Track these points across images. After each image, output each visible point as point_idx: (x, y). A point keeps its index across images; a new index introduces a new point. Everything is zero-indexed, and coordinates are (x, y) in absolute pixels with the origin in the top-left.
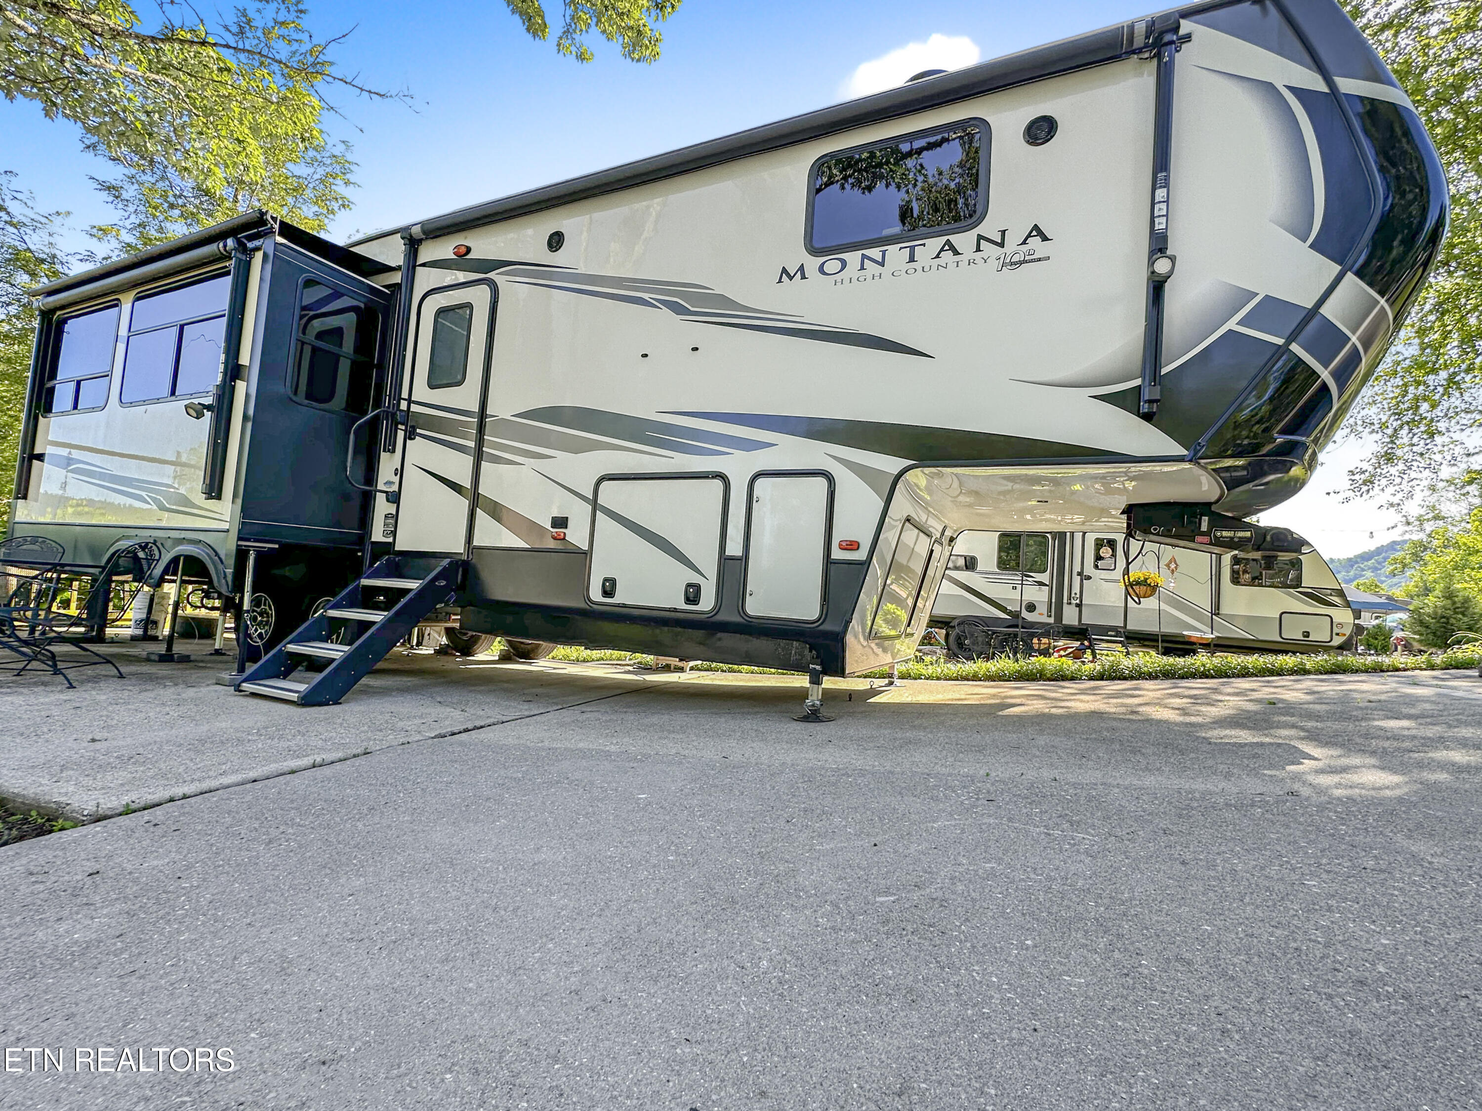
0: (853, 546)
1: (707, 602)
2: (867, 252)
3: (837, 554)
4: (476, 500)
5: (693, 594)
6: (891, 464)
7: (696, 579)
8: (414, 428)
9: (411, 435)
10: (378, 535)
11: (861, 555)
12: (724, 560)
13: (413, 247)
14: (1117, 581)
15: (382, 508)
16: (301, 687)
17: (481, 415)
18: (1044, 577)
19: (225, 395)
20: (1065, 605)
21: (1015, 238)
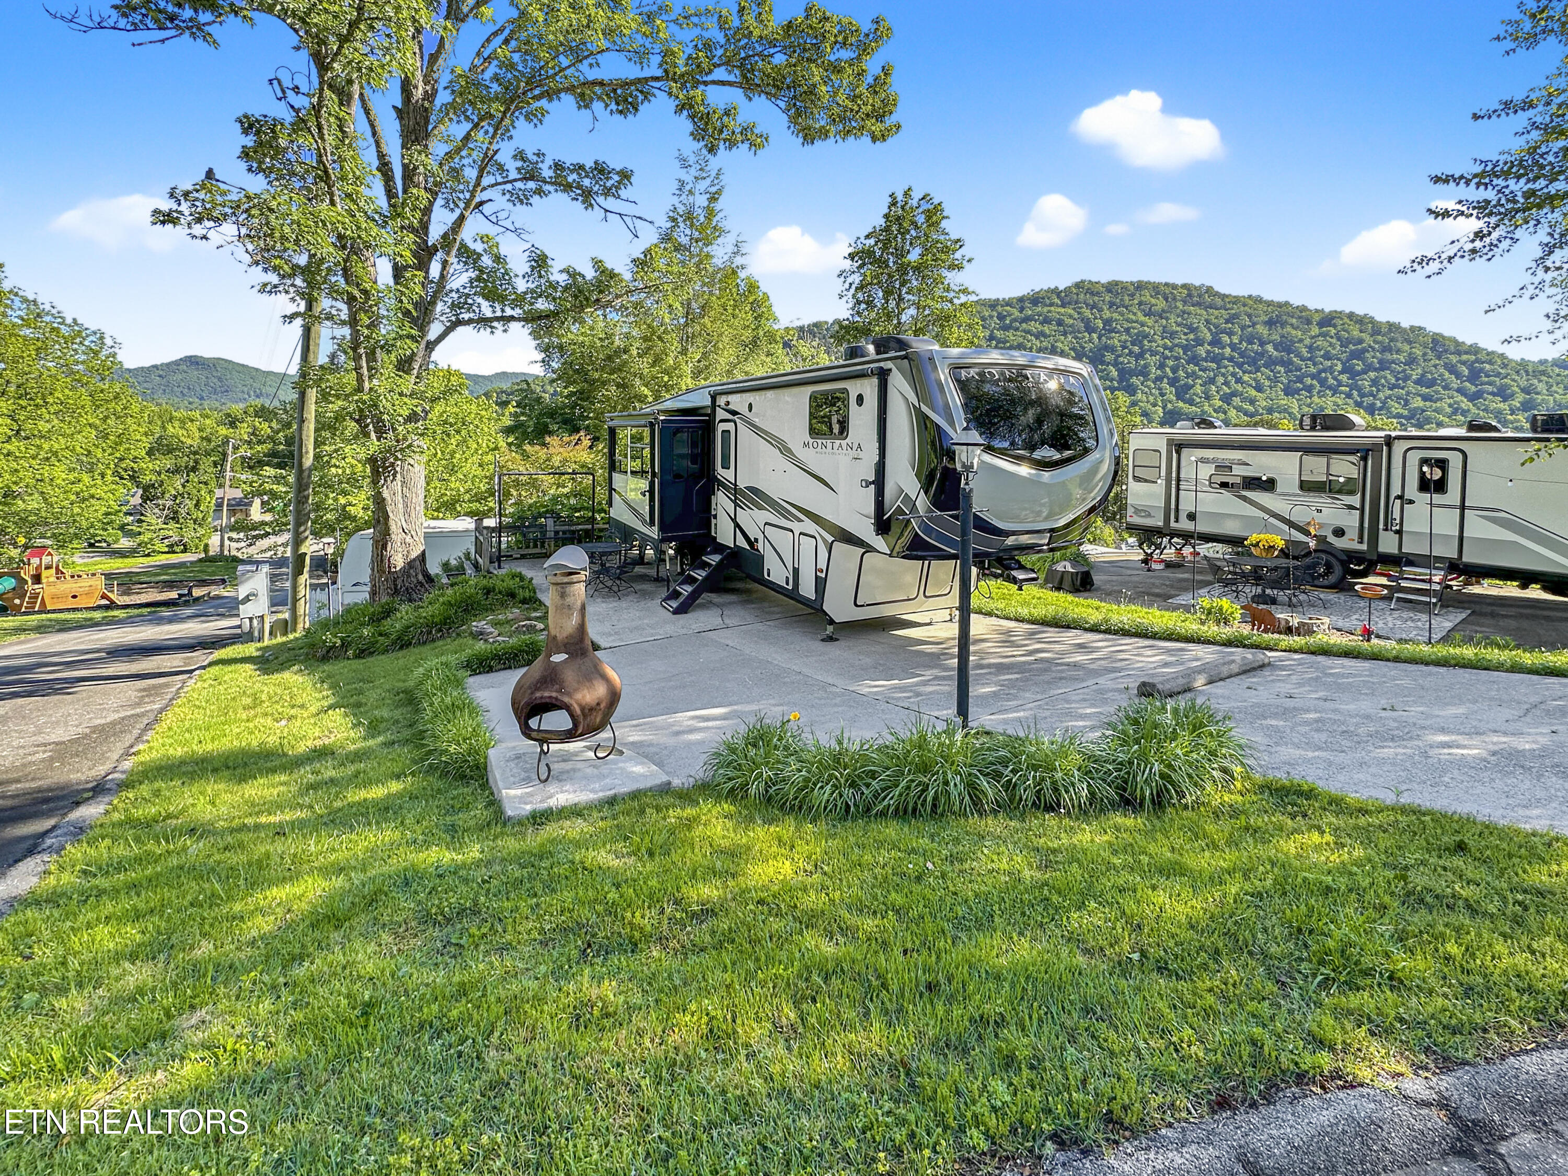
0: (821, 570)
1: (790, 586)
3: (818, 573)
4: (736, 525)
5: (788, 582)
6: (830, 538)
7: (788, 575)
9: (718, 488)
10: (712, 534)
11: (824, 575)
12: (794, 569)
13: (714, 398)
14: (1449, 507)
15: (713, 521)
16: (675, 606)
17: (736, 485)
18: (1355, 500)
19: (652, 484)
20: (1381, 531)
21: (855, 448)
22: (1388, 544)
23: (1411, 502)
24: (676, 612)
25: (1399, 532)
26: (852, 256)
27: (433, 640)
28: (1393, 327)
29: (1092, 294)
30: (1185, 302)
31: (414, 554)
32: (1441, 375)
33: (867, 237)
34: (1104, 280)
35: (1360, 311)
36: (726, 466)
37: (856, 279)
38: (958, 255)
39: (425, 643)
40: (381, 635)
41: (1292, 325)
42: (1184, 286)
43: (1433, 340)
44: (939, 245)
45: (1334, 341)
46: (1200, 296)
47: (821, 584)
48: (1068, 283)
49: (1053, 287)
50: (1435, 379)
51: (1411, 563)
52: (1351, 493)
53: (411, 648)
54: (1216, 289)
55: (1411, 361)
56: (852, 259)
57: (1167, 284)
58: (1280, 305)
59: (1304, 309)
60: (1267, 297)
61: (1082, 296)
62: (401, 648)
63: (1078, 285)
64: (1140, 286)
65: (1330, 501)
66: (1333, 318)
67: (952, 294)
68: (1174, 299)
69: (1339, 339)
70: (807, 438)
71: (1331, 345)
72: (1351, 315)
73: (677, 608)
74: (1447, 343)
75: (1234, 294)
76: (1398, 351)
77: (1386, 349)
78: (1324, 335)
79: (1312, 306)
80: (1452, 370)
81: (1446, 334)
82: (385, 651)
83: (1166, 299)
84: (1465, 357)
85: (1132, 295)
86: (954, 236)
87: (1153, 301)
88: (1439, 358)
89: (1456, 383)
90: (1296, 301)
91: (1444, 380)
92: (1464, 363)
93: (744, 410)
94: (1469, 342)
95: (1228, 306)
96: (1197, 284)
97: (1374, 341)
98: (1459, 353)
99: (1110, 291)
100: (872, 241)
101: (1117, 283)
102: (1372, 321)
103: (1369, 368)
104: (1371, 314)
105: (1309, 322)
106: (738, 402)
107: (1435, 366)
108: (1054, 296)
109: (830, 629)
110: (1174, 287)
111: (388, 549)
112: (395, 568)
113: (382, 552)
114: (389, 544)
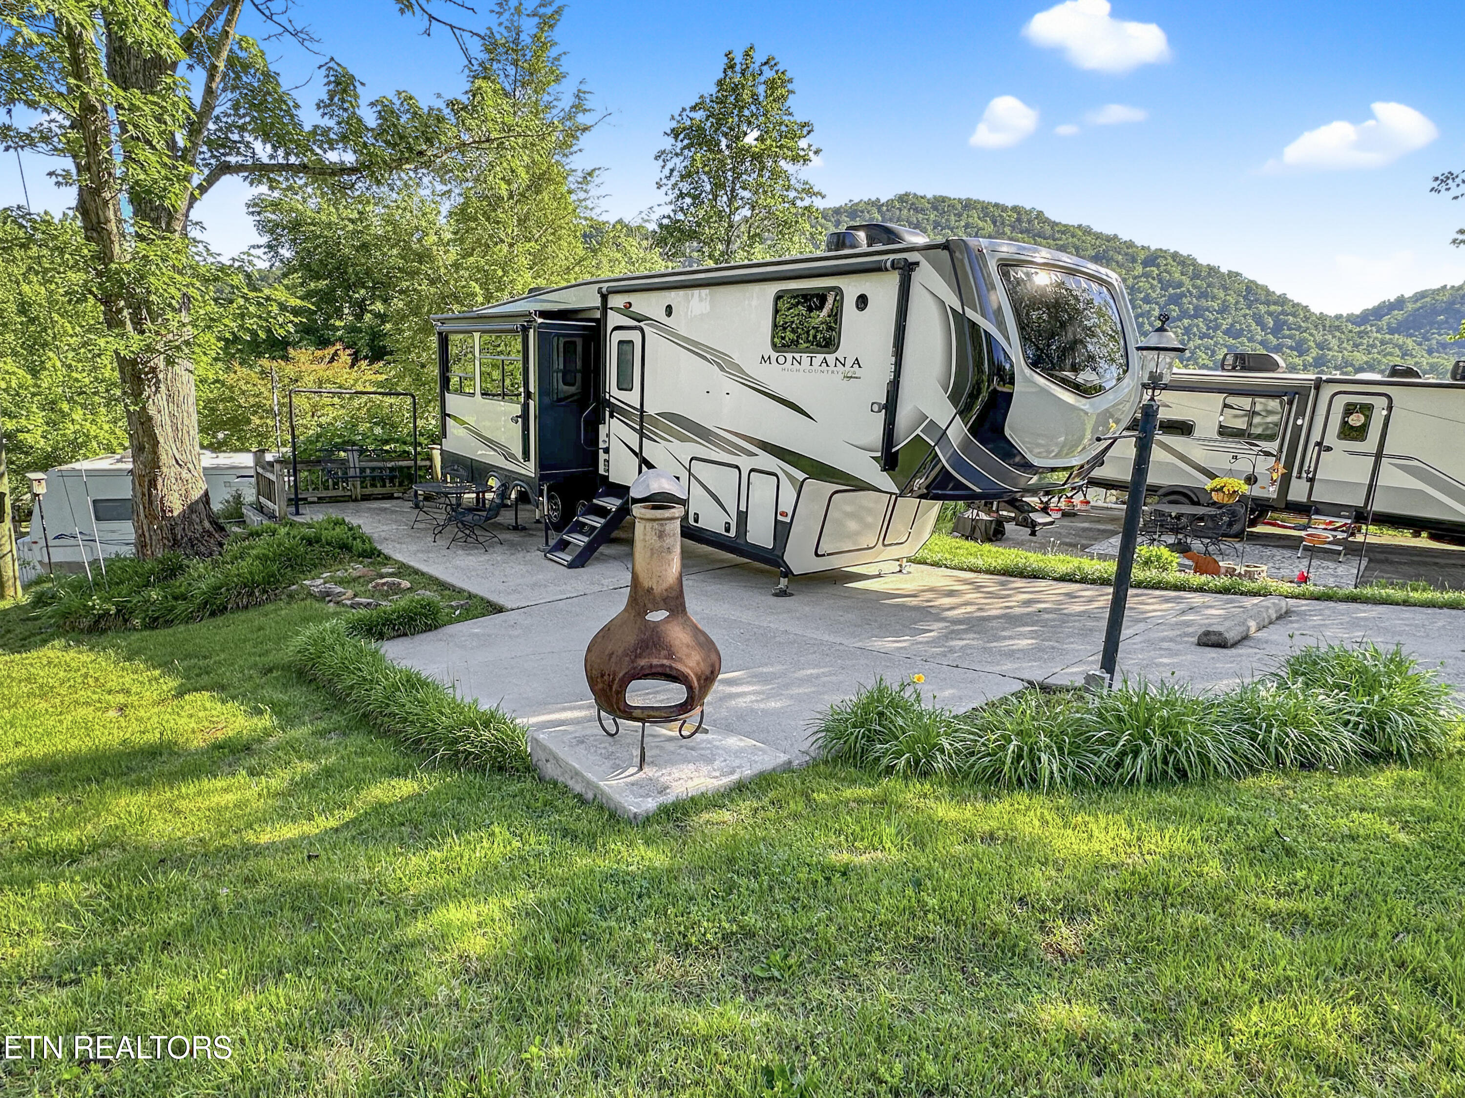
0: (785, 515)
1: (732, 534)
2: (795, 355)
3: (780, 518)
4: (641, 460)
5: (727, 528)
6: (800, 476)
7: (729, 521)
8: (612, 412)
9: (611, 415)
10: (601, 471)
11: (788, 520)
12: (739, 512)
13: (604, 298)
14: (1365, 454)
15: (602, 456)
16: (569, 558)
17: (642, 411)
18: (1272, 446)
19: (526, 408)
20: (1293, 479)
21: (849, 363)
22: (1298, 492)
23: (1329, 449)
24: (571, 565)
25: (1311, 480)
26: (675, 134)
27: (259, 604)
28: (1212, 270)
29: (916, 210)
30: (1013, 228)
31: (196, 494)
32: (1249, 326)
33: (693, 109)
34: (929, 196)
35: (1184, 252)
36: (625, 384)
37: (678, 163)
38: (803, 143)
39: (246, 607)
40: (176, 598)
41: (1117, 262)
42: (1015, 209)
43: (1247, 287)
44: (783, 128)
45: (1155, 283)
46: (1029, 222)
47: (782, 530)
48: (891, 196)
49: (874, 199)
50: (1242, 330)
51: (1317, 512)
52: (1271, 438)
53: (228, 614)
54: (1046, 215)
55: (1224, 310)
56: (676, 137)
57: (996, 205)
58: (1109, 239)
59: (1130, 244)
60: (1097, 228)
61: (905, 212)
62: (213, 614)
63: (902, 198)
64: (968, 205)
65: (1248, 446)
66: (1157, 258)
67: (792, 194)
68: (1003, 223)
69: (1160, 281)
70: (769, 351)
71: (1152, 287)
72: (1175, 256)
73: (573, 561)
74: (1259, 291)
75: (1064, 222)
76: (1214, 298)
77: (1203, 295)
78: (1146, 275)
79: (1139, 243)
80: (1259, 321)
81: (1260, 282)
82: (189, 619)
83: (994, 223)
84: (1273, 308)
85: (959, 215)
86: (800, 118)
87: (981, 224)
88: (1249, 308)
89: (1259, 335)
90: (1125, 236)
91: (1250, 331)
92: (1270, 314)
93: (659, 314)
94: (1278, 293)
95: (1057, 236)
96: (1028, 207)
97: (1193, 285)
98: (1267, 303)
99: (935, 208)
100: (699, 115)
101: (943, 199)
102: (1195, 263)
103: (1184, 314)
104: (1194, 255)
105: (1134, 261)
106: (643, 304)
107: (1245, 316)
108: (874, 210)
109: (784, 582)
110: (1004, 209)
111: (159, 487)
112: (172, 511)
113: (149, 490)
114: (160, 480)
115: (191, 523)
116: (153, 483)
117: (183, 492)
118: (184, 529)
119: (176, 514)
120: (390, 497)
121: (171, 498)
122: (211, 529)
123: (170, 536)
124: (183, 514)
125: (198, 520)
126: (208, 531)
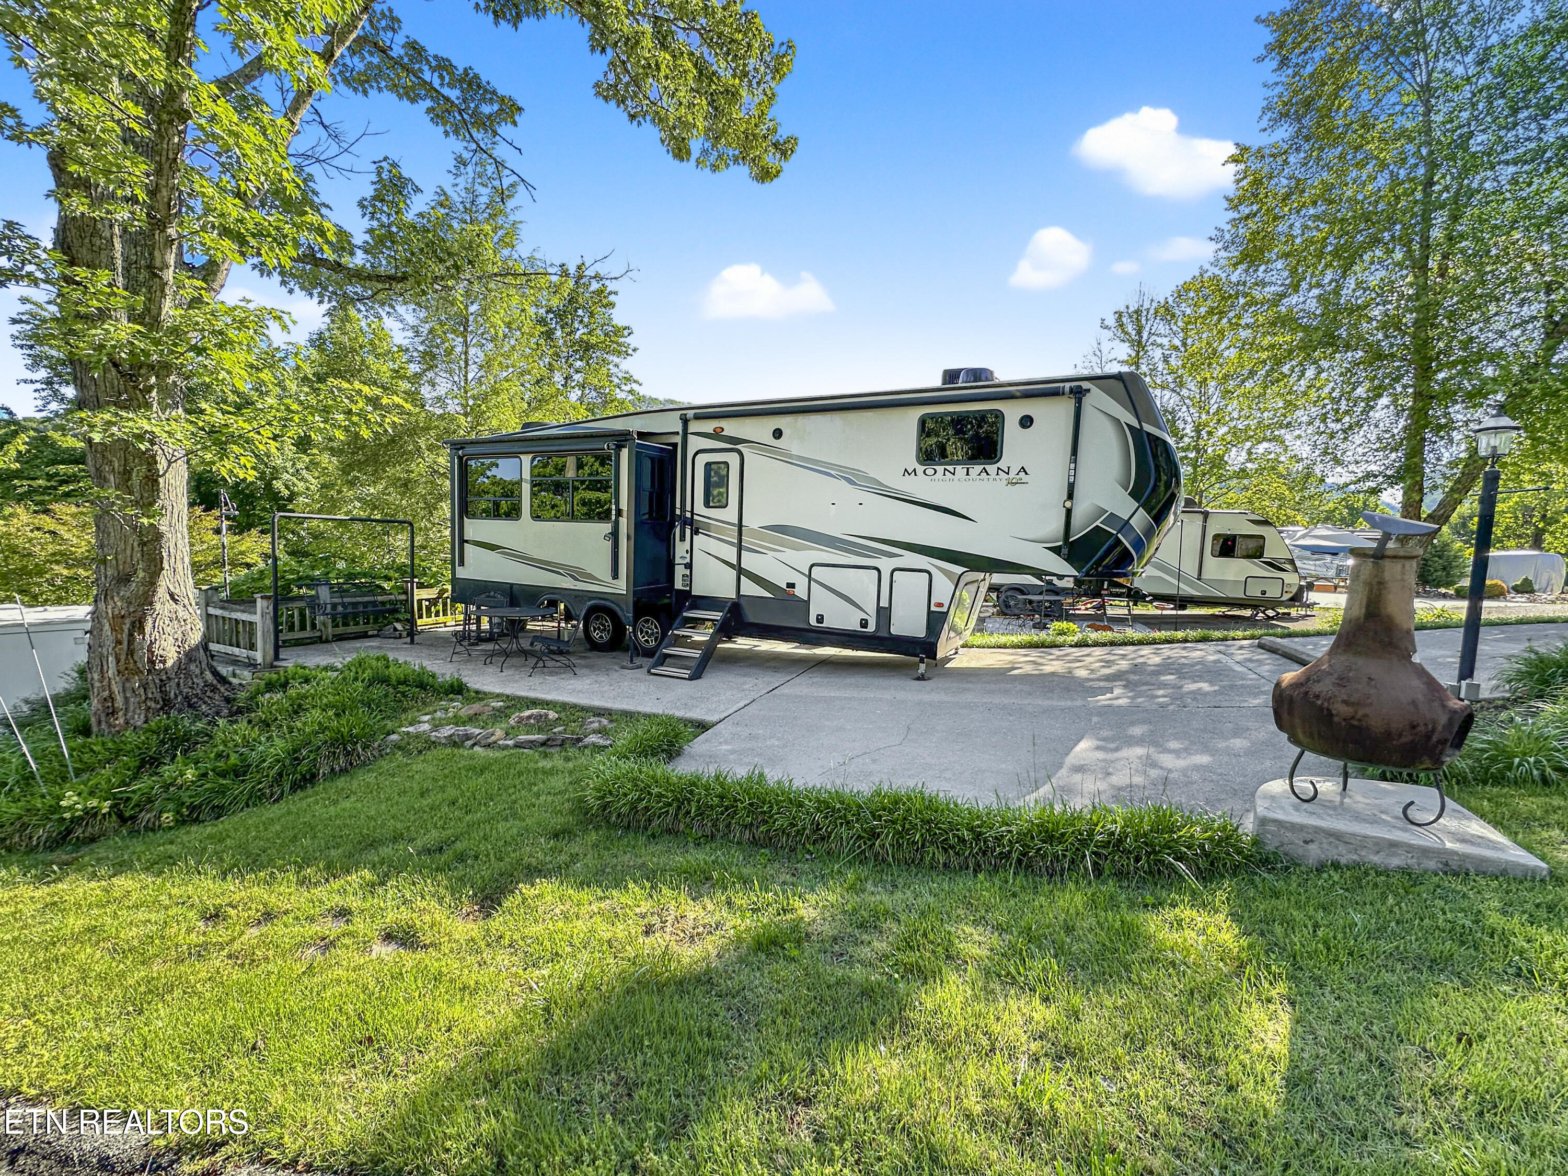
0: (940, 605)
1: (871, 628)
2: (947, 467)
3: (933, 608)
4: (741, 571)
5: (864, 624)
6: (959, 570)
7: (865, 616)
8: (697, 529)
9: (695, 532)
10: (679, 585)
11: (944, 609)
12: (879, 609)
13: (685, 421)
15: (681, 571)
17: (740, 525)
19: (616, 525)
21: (1014, 471)
31: (195, 638)
36: (715, 503)
47: (937, 619)
70: (913, 464)
93: (761, 437)
111: (148, 629)
112: (164, 662)
113: (131, 635)
114: (150, 621)
115: (188, 675)
116: (139, 625)
117: (179, 635)
118: (178, 684)
119: (169, 663)
120: (364, 636)
121: (164, 644)
122: (215, 682)
123: (158, 696)
124: (180, 667)
125: (198, 671)
126: (212, 685)
